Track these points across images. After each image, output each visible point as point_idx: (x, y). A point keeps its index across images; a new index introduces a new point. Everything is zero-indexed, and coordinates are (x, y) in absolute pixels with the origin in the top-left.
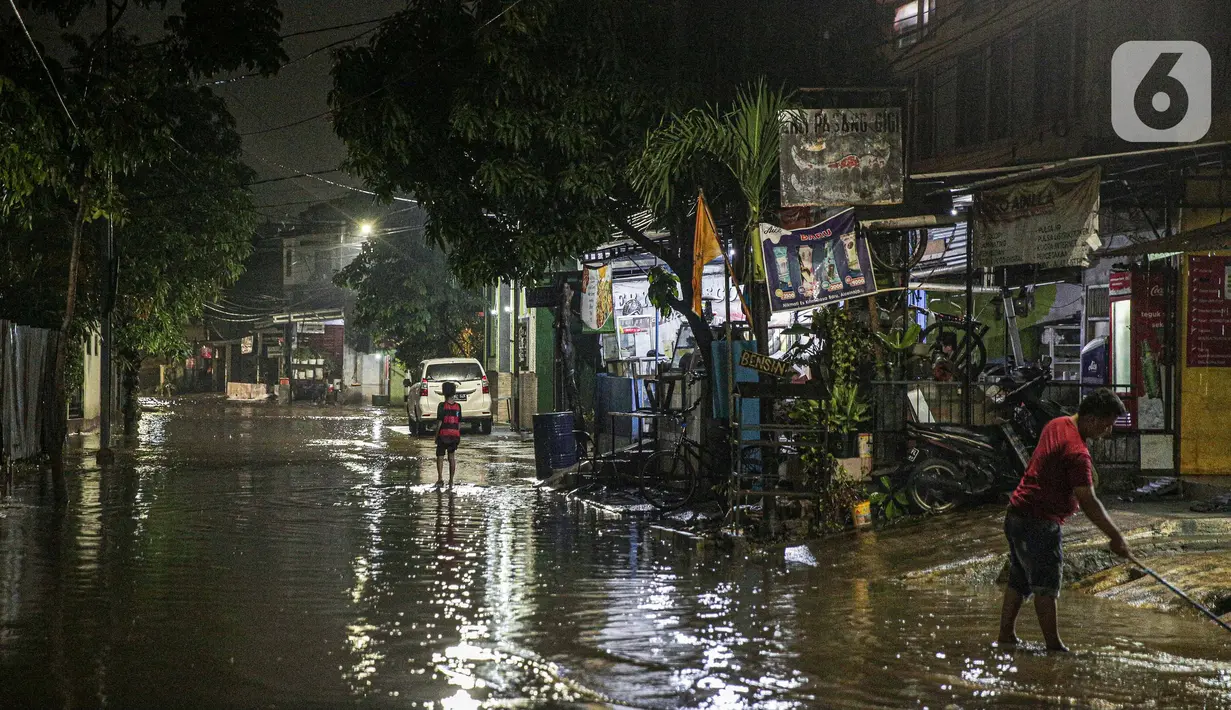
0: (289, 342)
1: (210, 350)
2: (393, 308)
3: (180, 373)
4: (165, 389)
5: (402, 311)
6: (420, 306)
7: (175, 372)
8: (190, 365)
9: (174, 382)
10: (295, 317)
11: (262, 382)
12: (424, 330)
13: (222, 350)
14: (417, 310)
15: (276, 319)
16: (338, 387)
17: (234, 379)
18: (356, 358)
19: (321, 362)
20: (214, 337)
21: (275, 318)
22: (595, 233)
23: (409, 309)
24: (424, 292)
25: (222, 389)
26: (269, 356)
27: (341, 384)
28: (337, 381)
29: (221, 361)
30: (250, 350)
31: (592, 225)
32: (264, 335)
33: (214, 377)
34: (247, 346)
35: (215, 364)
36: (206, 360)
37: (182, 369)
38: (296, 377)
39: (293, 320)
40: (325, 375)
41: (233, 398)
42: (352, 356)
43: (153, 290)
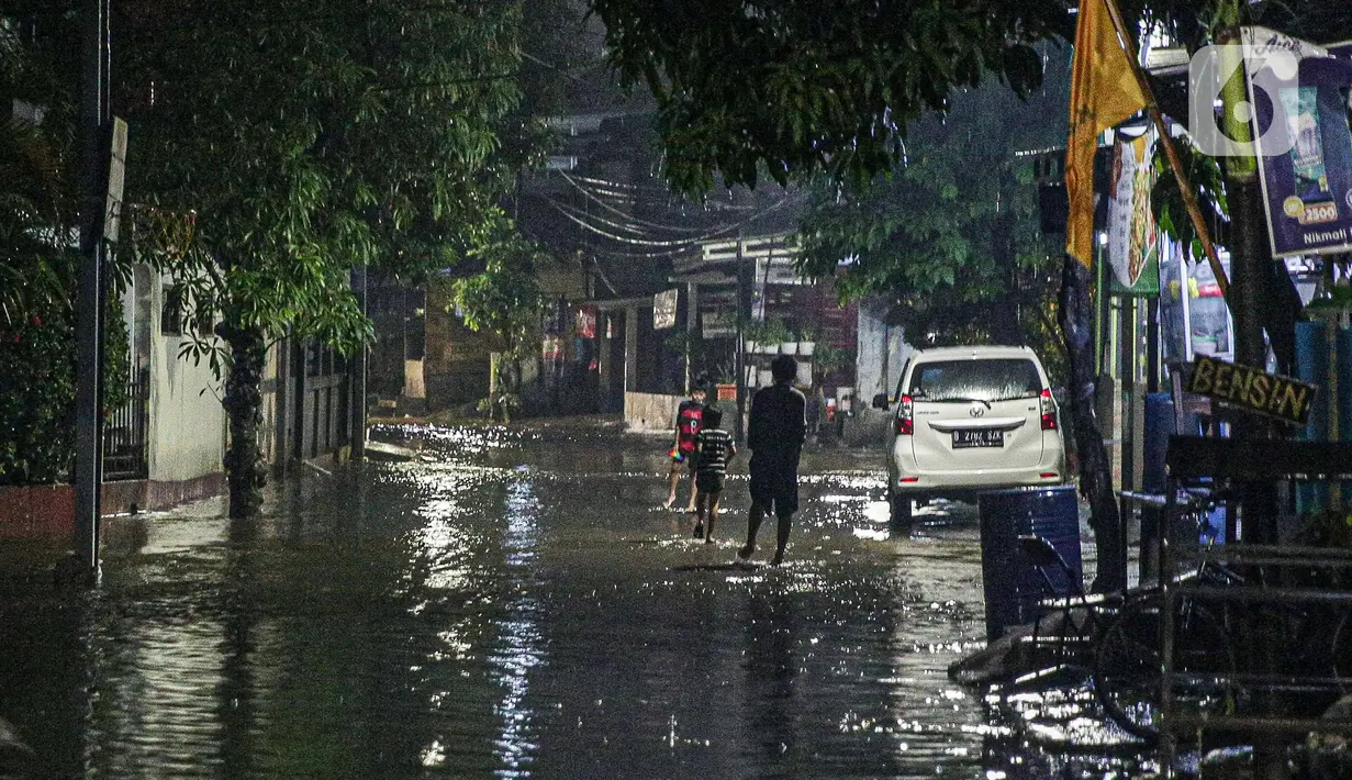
0: (747, 304)
1: (593, 321)
2: (881, 230)
3: (529, 369)
4: (497, 406)
5: (899, 235)
6: (942, 223)
7: (519, 370)
8: (549, 354)
9: (518, 390)
10: (750, 248)
12: (950, 280)
13: (620, 318)
14: (935, 234)
15: (711, 252)
16: (846, 406)
17: (640, 388)
18: (886, 341)
19: (808, 348)
20: (603, 294)
21: (707, 248)
23: (917, 231)
25: (617, 407)
26: (707, 334)
27: (853, 398)
28: (843, 391)
29: (618, 343)
30: (671, 319)
32: (701, 288)
33: (605, 382)
34: (665, 317)
35: (605, 351)
36: (586, 342)
37: (534, 361)
38: (752, 383)
39: (746, 254)
40: (818, 378)
41: (636, 427)
42: (878, 335)
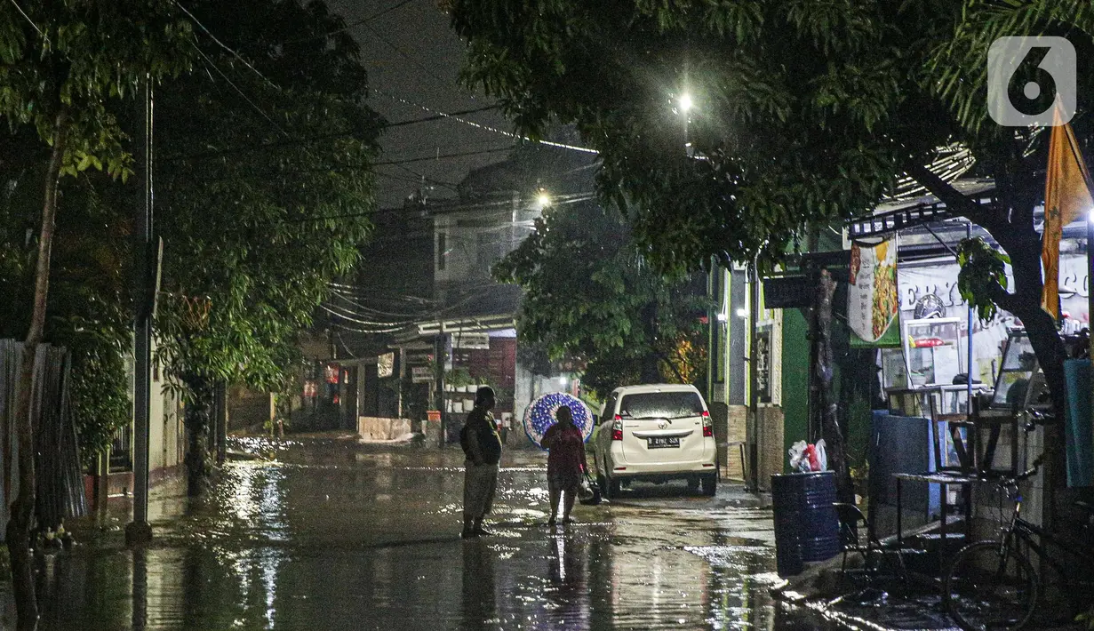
0: (441, 361)
1: (337, 373)
2: (576, 313)
3: (296, 404)
4: (276, 427)
5: (588, 316)
6: (615, 309)
7: (290, 404)
8: (309, 392)
9: (289, 415)
10: (448, 326)
11: (406, 416)
12: (621, 344)
13: (353, 372)
14: (611, 316)
15: (423, 329)
16: (507, 424)
17: (368, 413)
18: (533, 384)
20: (343, 355)
21: (421, 327)
22: (870, 180)
23: (600, 314)
24: (621, 289)
25: (352, 426)
26: (415, 380)
27: (512, 419)
28: (506, 415)
29: (351, 388)
30: (389, 372)
31: (863, 168)
32: (409, 352)
33: (343, 410)
34: (385, 367)
35: (344, 391)
36: (332, 385)
37: (298, 398)
38: (450, 410)
39: (445, 330)
41: (366, 439)
42: (528, 380)
43: (226, 285)
